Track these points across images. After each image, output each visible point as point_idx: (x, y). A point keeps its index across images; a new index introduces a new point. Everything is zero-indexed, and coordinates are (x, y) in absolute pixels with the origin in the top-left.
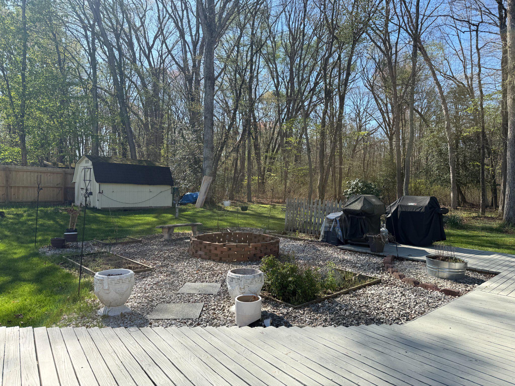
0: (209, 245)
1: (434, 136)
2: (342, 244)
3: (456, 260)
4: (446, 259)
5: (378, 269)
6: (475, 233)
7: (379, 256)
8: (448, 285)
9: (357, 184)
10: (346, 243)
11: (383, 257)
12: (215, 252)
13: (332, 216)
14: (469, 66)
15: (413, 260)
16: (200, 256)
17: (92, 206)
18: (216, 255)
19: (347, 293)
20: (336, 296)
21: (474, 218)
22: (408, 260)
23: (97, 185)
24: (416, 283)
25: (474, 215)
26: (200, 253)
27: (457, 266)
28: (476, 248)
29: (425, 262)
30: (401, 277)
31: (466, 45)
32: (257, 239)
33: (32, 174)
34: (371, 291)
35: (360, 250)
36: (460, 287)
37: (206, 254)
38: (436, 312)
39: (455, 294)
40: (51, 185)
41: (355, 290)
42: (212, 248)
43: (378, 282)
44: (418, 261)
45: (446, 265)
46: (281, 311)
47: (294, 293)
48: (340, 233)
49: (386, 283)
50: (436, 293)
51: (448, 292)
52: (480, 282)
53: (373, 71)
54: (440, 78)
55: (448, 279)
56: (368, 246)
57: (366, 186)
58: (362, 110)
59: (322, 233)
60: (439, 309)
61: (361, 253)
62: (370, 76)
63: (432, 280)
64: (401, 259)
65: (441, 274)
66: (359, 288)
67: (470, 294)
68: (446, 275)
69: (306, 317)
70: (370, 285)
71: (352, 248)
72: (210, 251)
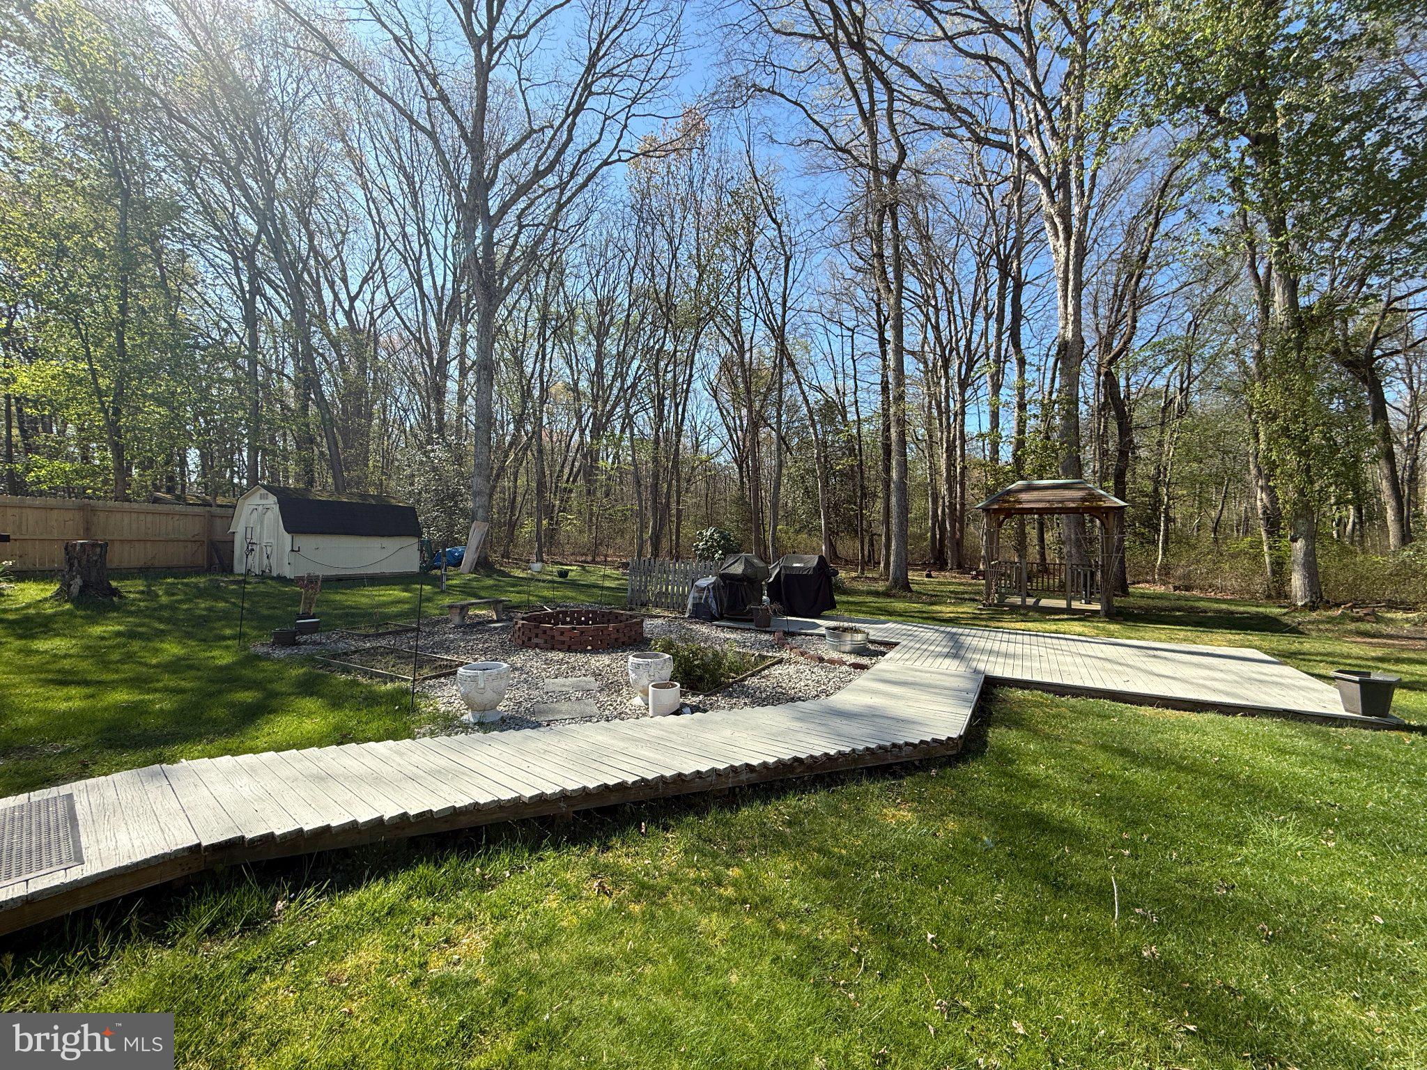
0: (551, 629)
1: (799, 468)
2: (717, 620)
3: (857, 631)
4: (845, 630)
5: (773, 647)
6: (860, 599)
7: (766, 632)
8: (852, 659)
9: (712, 534)
10: (721, 618)
11: (770, 633)
12: (562, 638)
13: (703, 582)
14: (840, 376)
15: (806, 635)
16: (537, 646)
17: (274, 574)
18: (563, 642)
19: (752, 675)
20: (743, 680)
21: (853, 579)
22: (800, 634)
23: (288, 537)
24: (821, 660)
25: (854, 574)
26: (535, 640)
27: (859, 637)
28: (868, 617)
29: (824, 636)
30: (802, 654)
31: (836, 347)
32: (605, 619)
33: (142, 517)
34: (777, 671)
35: (742, 626)
36: (864, 661)
37: (546, 642)
38: (851, 685)
39: (863, 667)
40: (182, 537)
41: (760, 671)
42: (556, 633)
43: (780, 662)
44: (811, 635)
45: (848, 637)
46: (693, 700)
47: (701, 679)
48: (714, 605)
49: (789, 661)
50: (844, 668)
51: (856, 666)
52: (883, 654)
53: (716, 369)
54: (806, 388)
55: (850, 653)
56: (751, 621)
57: (723, 538)
58: (699, 422)
59: (689, 606)
60: (853, 682)
61: (743, 630)
62: (712, 377)
63: (835, 655)
64: (793, 634)
65: (843, 648)
66: (764, 669)
67: (877, 666)
68: (848, 648)
69: (722, 703)
70: (773, 665)
71: (731, 624)
72: (553, 637)
